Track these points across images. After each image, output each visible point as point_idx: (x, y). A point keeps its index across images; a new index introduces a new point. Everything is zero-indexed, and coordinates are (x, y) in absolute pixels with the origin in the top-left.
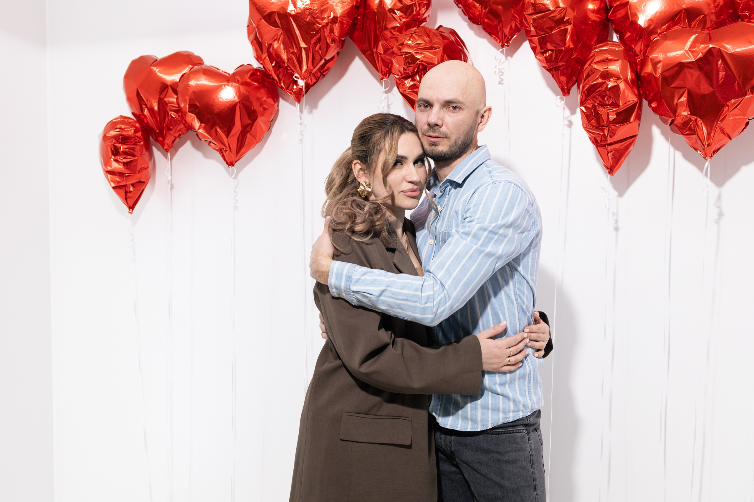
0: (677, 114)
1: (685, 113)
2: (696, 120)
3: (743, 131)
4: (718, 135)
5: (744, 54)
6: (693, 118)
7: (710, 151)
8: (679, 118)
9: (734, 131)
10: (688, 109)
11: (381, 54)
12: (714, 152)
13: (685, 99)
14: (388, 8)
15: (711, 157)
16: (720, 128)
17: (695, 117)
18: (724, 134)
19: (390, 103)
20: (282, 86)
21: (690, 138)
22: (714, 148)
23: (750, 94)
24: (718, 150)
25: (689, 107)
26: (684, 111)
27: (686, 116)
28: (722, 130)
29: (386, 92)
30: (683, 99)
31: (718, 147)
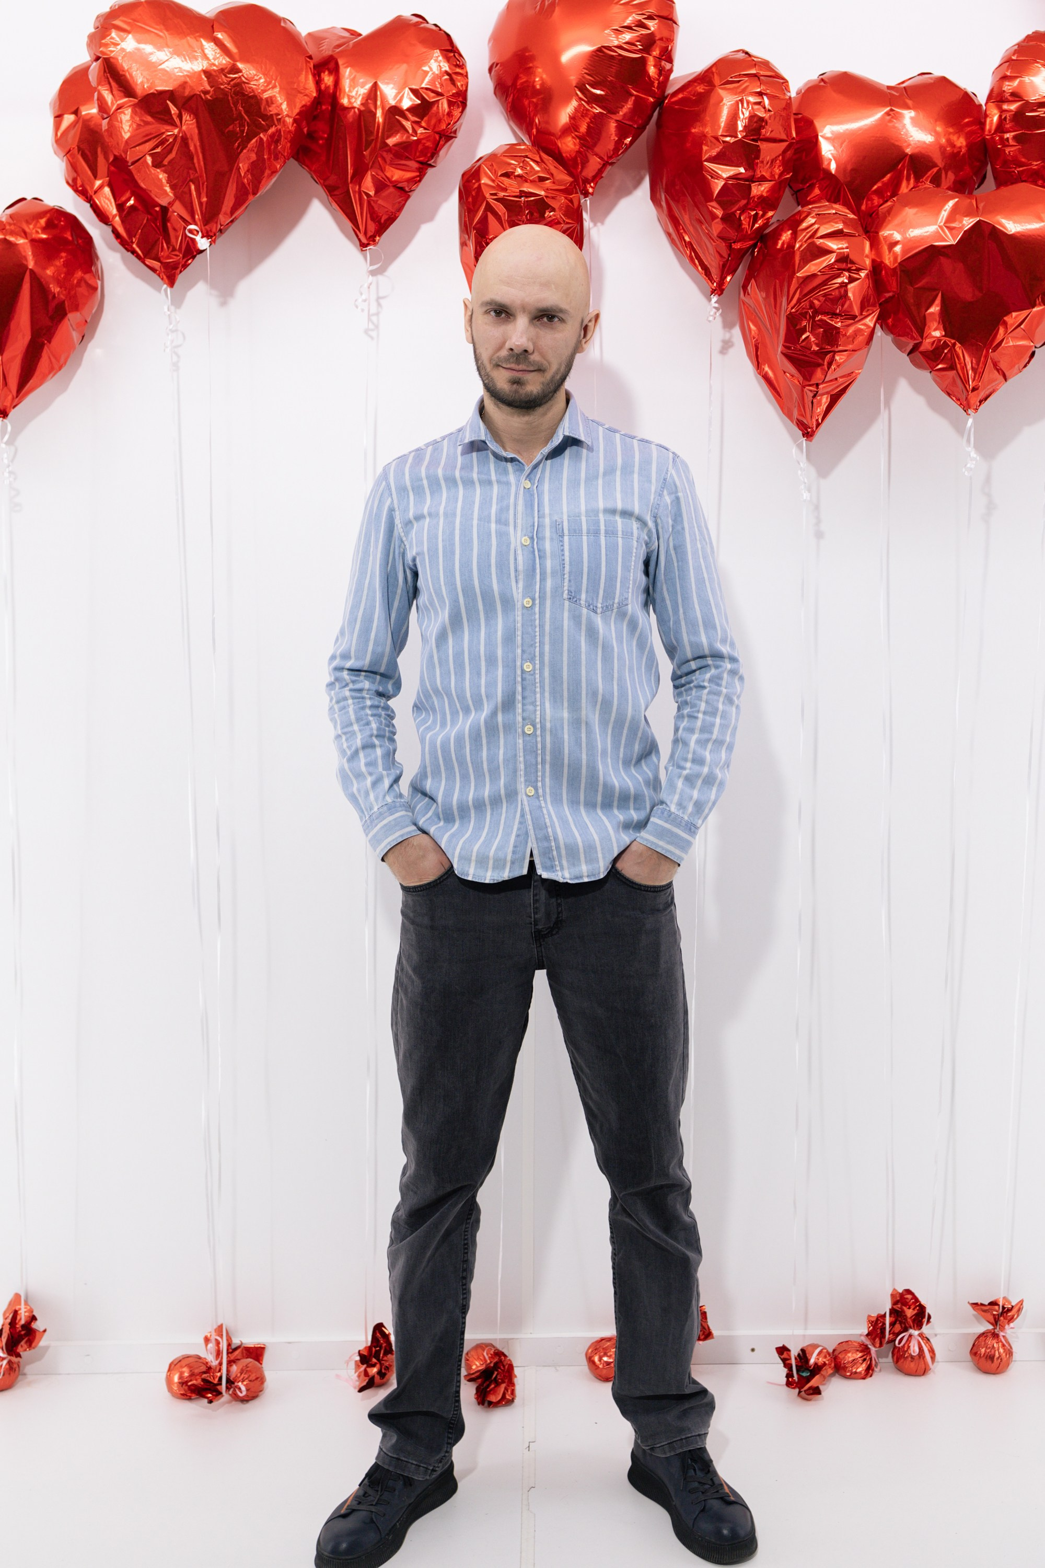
0: (925, 335)
1: (937, 334)
2: (954, 345)
3: (1025, 366)
4: (990, 373)
5: (1030, 236)
6: (951, 341)
7: (974, 398)
8: (928, 340)
9: (1012, 366)
10: (941, 327)
11: (367, 195)
12: (981, 402)
13: (938, 308)
14: (389, 104)
15: (976, 410)
16: (992, 361)
17: (953, 341)
18: (998, 370)
19: (381, 295)
20: (134, 248)
21: (943, 376)
22: (982, 395)
23: (1040, 305)
24: (986, 399)
25: (943, 323)
26: (935, 330)
27: (939, 340)
28: (995, 364)
29: (373, 273)
30: (935, 309)
31: (987, 393)
